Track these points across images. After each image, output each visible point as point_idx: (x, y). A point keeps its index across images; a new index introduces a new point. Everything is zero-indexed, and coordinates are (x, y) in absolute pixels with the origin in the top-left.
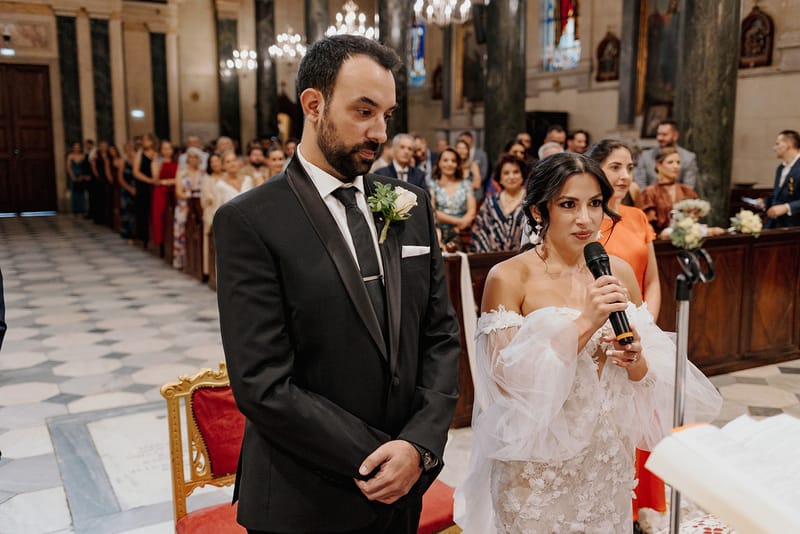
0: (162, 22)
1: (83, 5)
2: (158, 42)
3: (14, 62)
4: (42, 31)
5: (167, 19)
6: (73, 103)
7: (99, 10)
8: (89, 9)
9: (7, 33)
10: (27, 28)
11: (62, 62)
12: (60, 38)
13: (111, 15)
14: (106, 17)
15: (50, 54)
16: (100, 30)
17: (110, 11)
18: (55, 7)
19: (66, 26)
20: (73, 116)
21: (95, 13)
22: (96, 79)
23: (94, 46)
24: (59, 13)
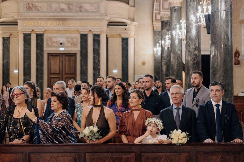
0: (127, 33)
1: (90, 29)
2: (125, 42)
3: (64, 53)
4: (75, 40)
5: (129, 32)
6: (85, 68)
7: (96, 31)
8: (92, 31)
9: (61, 42)
10: (69, 39)
11: (81, 52)
12: (81, 42)
13: (101, 32)
14: (99, 33)
15: (77, 49)
16: (97, 39)
17: (101, 31)
18: (79, 31)
19: (84, 37)
20: (84, 73)
21: (94, 32)
22: (94, 58)
23: (94, 45)
24: (81, 33)
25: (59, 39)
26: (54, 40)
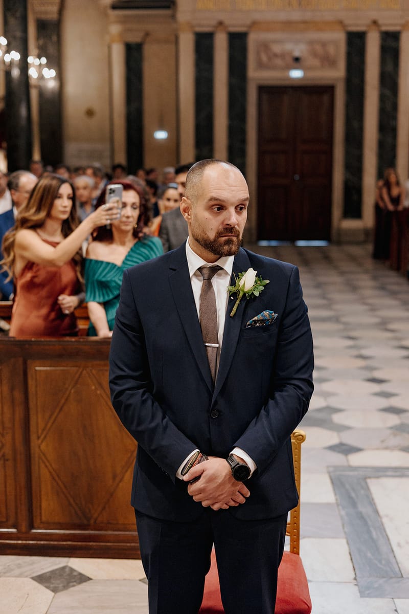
1: (375, 18)
4: (331, 50)
6: (355, 124)
7: (390, 22)
8: (380, 22)
9: (297, 54)
10: (318, 48)
11: (349, 81)
12: (349, 55)
13: (403, 25)
14: (397, 28)
15: (337, 73)
16: (391, 43)
17: (403, 22)
18: (347, 22)
19: (356, 41)
20: (354, 139)
21: (386, 25)
22: (382, 99)
23: (383, 62)
24: (350, 29)
25: (289, 47)
26: (277, 49)
